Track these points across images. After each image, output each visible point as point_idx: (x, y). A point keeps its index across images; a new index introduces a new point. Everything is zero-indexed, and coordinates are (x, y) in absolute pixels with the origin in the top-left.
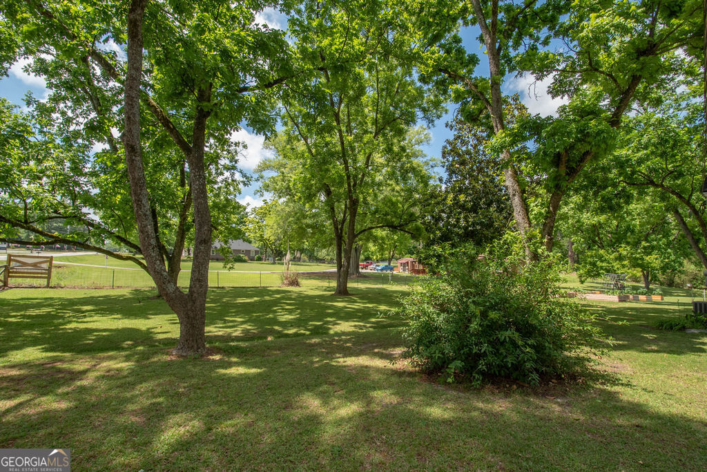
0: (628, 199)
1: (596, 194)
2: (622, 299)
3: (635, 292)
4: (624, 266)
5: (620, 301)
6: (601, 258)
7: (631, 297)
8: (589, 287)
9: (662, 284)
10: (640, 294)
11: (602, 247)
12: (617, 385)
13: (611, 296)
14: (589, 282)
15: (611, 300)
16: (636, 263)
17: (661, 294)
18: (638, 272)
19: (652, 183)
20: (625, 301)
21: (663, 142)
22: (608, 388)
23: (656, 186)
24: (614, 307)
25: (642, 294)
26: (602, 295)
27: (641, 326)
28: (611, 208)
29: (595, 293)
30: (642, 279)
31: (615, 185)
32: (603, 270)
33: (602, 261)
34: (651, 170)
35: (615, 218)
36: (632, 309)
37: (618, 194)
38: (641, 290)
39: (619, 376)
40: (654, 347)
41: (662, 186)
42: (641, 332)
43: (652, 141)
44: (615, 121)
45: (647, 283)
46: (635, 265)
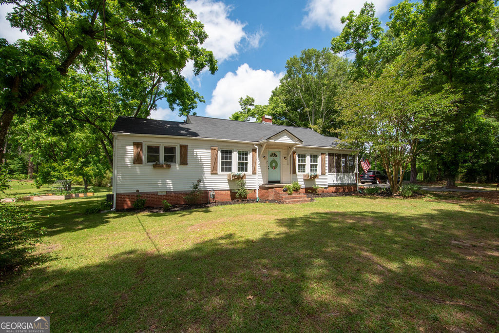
0: (73, 129)
1: (49, 120)
2: (67, 198)
3: (77, 192)
4: (71, 175)
5: (66, 199)
6: (54, 169)
7: (74, 195)
8: (45, 191)
9: (94, 185)
10: (80, 193)
11: (55, 161)
12: (47, 262)
13: (60, 196)
14: (45, 187)
15: (59, 199)
16: (79, 172)
17: (92, 192)
18: (80, 179)
19: (88, 121)
20: (69, 199)
21: (94, 98)
22: (40, 266)
23: (91, 123)
24: (61, 203)
25: (81, 192)
26: (54, 196)
27: (76, 214)
28: (61, 133)
29: (48, 195)
30: (83, 182)
31: (64, 117)
32: (55, 178)
33: (55, 171)
34: (89, 113)
35: (64, 140)
36: (72, 204)
37: (66, 123)
38: (81, 190)
39: (51, 254)
40: (81, 227)
41: (94, 124)
42: (74, 218)
43: (88, 94)
44: (63, 70)
45: (86, 185)
46: (78, 174)
